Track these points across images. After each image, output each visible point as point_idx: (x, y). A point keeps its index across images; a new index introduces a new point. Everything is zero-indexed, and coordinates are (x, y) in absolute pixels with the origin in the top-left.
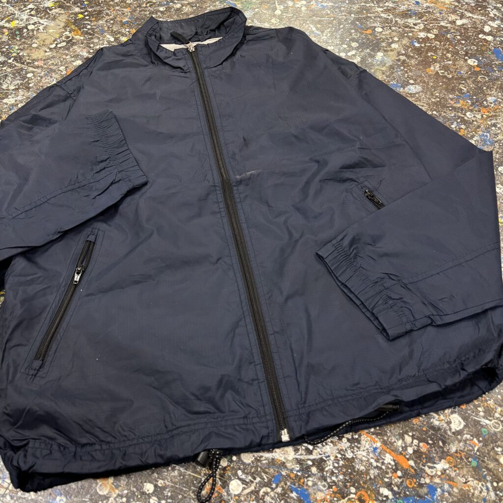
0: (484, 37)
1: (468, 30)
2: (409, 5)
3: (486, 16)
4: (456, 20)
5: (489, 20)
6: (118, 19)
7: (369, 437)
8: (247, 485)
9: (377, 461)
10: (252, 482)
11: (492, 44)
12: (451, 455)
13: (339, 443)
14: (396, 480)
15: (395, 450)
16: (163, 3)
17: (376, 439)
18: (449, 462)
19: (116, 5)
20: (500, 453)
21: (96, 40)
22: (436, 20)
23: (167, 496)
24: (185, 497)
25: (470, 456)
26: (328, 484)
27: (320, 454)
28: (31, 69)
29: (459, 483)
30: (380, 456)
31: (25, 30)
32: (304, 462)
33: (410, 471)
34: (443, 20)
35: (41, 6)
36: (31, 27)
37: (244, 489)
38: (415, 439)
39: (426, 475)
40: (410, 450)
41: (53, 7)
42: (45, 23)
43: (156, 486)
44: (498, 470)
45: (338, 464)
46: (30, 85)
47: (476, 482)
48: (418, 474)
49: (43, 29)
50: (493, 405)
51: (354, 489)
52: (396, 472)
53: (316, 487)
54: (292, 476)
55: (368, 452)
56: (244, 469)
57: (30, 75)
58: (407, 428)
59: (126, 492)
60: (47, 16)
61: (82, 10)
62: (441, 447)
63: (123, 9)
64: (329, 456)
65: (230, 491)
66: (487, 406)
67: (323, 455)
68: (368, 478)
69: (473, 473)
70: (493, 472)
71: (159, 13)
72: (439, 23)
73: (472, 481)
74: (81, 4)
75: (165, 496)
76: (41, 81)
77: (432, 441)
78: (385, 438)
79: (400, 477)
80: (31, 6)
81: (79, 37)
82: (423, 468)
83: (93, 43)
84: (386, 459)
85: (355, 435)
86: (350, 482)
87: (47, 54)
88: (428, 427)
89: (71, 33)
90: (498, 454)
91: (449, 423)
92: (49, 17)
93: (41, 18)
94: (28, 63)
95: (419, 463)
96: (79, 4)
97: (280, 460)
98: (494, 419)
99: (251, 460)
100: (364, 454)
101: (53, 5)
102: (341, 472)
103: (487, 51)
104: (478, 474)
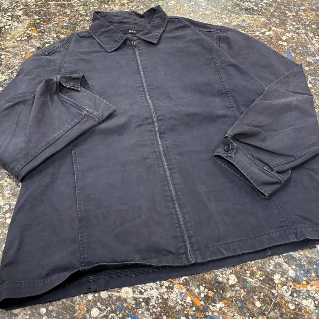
0: (282, 43)
1: (272, 38)
2: (238, 21)
3: (285, 30)
4: (266, 32)
5: (286, 33)
6: (60, 24)
7: (179, 286)
8: (101, 311)
9: (182, 301)
10: (105, 310)
11: (286, 48)
12: (227, 299)
13: (160, 289)
14: (191, 313)
15: (194, 295)
16: (88, 15)
17: (183, 288)
18: (225, 303)
19: (60, 15)
20: (256, 299)
21: (45, 37)
22: (254, 31)
23: (53, 316)
24: (64, 317)
25: (238, 300)
26: (151, 313)
27: (148, 295)
28: (4, 53)
29: (229, 316)
30: (184, 298)
31: (3, 29)
32: (137, 299)
33: (200, 307)
34: (258, 31)
35: (15, 14)
36: (6, 27)
37: (100, 314)
38: (206, 288)
39: (210, 310)
40: (202, 295)
41: (22, 15)
42: (16, 25)
43: (47, 310)
44: (254, 309)
45: (158, 301)
46: (3, 63)
47: (239, 316)
48: (205, 309)
49: (14, 29)
50: (256, 270)
51: (166, 317)
52: (192, 307)
53: (143, 315)
54: (130, 307)
55: (177, 295)
56: (102, 302)
57: (3, 57)
58: (202, 282)
59: (29, 312)
60: (17, 21)
61: (39, 18)
62: (221, 294)
63: (64, 18)
64: (153, 296)
65: (91, 315)
66: (252, 271)
67: (150, 296)
68: (175, 311)
69: (239, 311)
70: (250, 311)
71: (85, 21)
72: (255, 34)
73: (237, 315)
74: (39, 14)
75: (52, 316)
76: (9, 60)
77: (216, 290)
78: (189, 287)
79: (194, 311)
80: (9, 14)
81: (35, 34)
82: (209, 306)
83: (44, 38)
84: (187, 299)
85: (171, 284)
86: (164, 313)
87: (15, 44)
88: (215, 281)
89: (31, 31)
90: (255, 300)
91: (228, 280)
92: (19, 21)
93: (14, 22)
94: (3, 49)
95: (207, 303)
96: (38, 14)
97: (123, 298)
98: (256, 279)
99: (106, 296)
100: (175, 296)
101: (22, 14)
102: (159, 307)
103: (282, 51)
104: (241, 312)
